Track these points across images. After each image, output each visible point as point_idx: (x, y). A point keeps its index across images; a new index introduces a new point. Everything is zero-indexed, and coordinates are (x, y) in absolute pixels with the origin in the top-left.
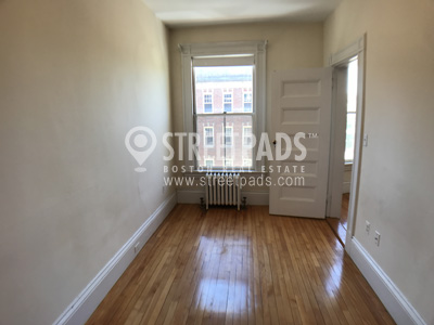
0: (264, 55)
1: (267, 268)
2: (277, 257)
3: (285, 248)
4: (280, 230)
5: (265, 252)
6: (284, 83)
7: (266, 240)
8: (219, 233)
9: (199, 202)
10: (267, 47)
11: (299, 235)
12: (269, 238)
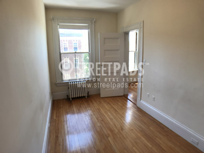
0: (93, 25)
1: (114, 120)
2: (115, 115)
3: (116, 111)
4: (109, 104)
5: (109, 114)
6: (105, 39)
7: (106, 109)
8: (84, 110)
9: (66, 97)
10: (95, 22)
11: (117, 104)
12: (106, 107)
